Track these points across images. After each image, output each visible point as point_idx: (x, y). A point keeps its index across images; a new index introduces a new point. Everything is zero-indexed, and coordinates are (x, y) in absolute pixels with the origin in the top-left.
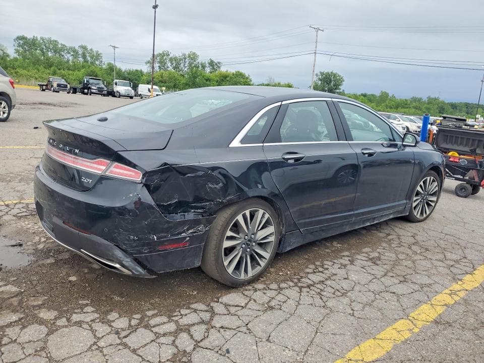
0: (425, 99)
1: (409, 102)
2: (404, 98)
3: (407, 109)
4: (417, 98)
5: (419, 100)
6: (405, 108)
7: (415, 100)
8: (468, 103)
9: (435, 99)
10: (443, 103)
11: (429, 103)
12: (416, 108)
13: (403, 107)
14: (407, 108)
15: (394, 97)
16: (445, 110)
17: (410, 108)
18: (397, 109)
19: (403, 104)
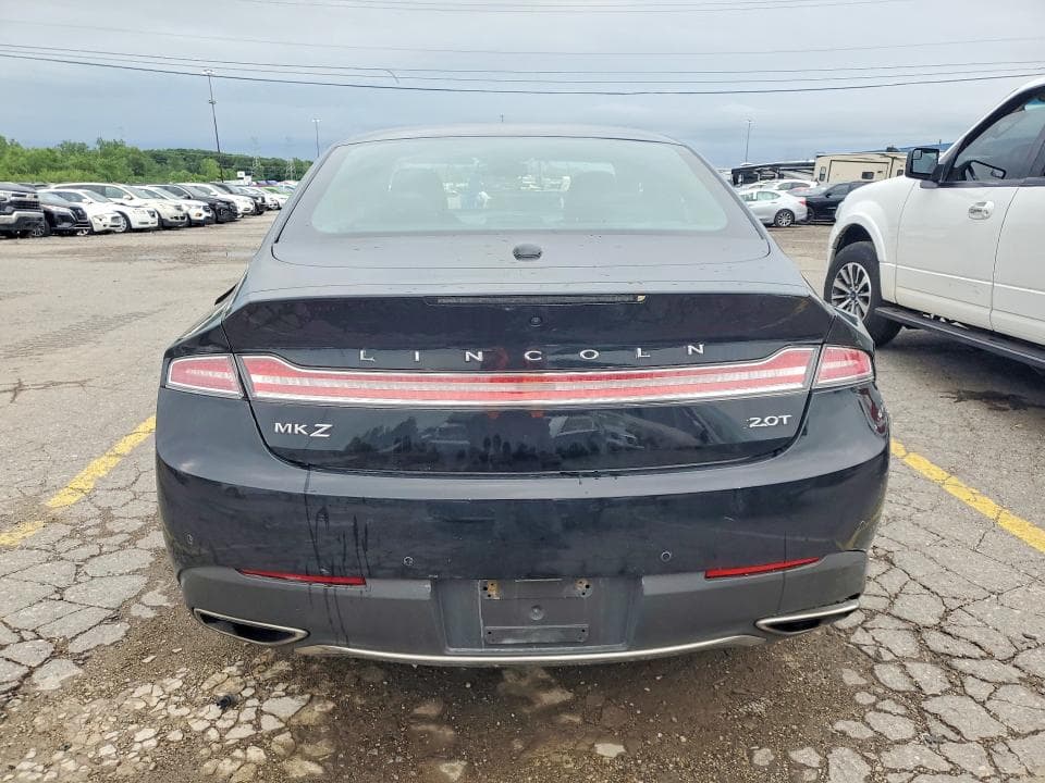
0: (92, 146)
1: (59, 155)
2: (42, 146)
3: (63, 172)
4: (75, 144)
5: (82, 149)
6: (56, 169)
7: (70, 149)
8: (184, 150)
9: (116, 145)
10: (135, 151)
11: (105, 155)
12: (81, 167)
13: (50, 168)
14: (61, 169)
15: (17, 145)
16: (146, 167)
17: (67, 168)
18: (38, 174)
19: (48, 161)
